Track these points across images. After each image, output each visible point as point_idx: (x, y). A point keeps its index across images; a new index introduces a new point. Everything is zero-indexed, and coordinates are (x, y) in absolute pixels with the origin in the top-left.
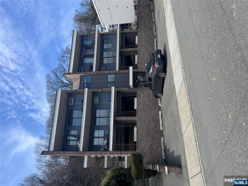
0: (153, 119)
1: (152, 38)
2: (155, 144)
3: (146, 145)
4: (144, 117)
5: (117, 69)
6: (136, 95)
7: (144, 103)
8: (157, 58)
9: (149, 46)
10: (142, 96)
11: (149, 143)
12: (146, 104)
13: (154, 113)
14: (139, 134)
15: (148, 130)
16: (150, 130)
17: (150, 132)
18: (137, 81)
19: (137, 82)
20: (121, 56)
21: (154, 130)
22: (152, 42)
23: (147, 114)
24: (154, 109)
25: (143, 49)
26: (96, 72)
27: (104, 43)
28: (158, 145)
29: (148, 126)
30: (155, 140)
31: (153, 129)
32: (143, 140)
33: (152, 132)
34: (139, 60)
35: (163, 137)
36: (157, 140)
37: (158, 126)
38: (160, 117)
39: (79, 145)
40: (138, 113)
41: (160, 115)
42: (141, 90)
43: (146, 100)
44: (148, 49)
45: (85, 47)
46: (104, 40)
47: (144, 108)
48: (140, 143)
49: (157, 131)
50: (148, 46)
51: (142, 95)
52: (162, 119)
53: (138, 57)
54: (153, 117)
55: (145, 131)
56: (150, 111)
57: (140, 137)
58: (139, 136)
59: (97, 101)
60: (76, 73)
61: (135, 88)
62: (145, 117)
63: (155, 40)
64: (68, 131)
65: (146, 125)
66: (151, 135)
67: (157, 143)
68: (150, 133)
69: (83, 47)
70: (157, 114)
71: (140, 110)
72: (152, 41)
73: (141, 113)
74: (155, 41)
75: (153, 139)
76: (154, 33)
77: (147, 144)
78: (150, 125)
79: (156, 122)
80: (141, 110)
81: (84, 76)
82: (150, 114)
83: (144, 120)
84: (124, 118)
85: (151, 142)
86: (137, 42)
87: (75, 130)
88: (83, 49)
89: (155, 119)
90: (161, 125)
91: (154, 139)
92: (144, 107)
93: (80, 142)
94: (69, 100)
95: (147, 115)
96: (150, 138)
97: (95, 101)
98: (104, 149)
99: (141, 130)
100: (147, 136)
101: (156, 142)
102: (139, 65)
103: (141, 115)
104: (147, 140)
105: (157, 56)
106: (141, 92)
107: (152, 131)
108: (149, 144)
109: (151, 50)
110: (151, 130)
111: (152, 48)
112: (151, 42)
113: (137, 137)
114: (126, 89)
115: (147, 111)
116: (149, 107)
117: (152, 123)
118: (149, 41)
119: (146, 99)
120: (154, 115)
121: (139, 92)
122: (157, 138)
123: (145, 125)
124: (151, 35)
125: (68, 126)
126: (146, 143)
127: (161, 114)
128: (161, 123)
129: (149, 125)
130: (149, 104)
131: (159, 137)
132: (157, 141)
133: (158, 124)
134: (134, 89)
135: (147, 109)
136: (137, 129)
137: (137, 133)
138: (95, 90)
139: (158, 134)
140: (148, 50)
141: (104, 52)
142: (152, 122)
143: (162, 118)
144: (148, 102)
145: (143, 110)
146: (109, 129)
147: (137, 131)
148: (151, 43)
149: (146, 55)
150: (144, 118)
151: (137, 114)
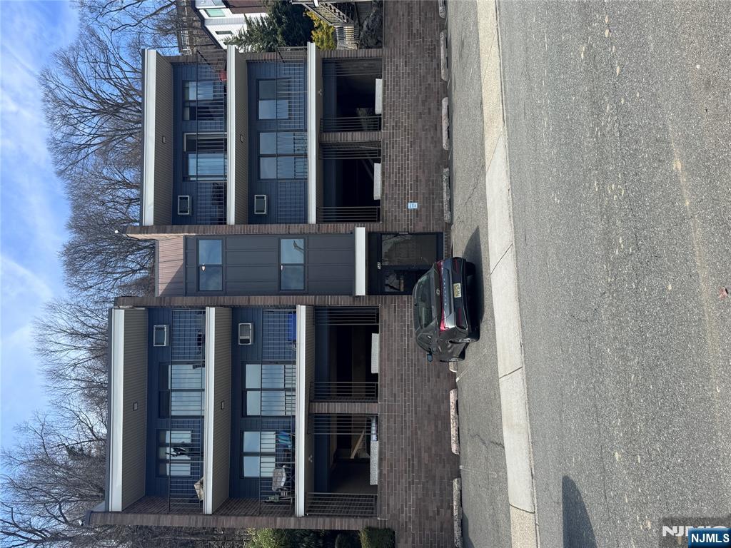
0: (429, 413)
1: (435, 90)
2: (435, 496)
3: (406, 499)
4: (402, 405)
5: (313, 218)
6: (378, 322)
7: (402, 356)
8: (450, 298)
9: (423, 126)
10: (395, 329)
11: (416, 494)
12: (408, 358)
13: (432, 390)
14: (385, 464)
15: (412, 450)
16: (419, 450)
17: (420, 457)
18: (379, 264)
19: (379, 267)
20: (325, 161)
21: (433, 452)
22: (432, 111)
23: (412, 397)
24: (434, 379)
25: (401, 140)
26: (238, 227)
27: (258, 99)
28: (442, 501)
29: (412, 438)
30: (434, 484)
31: (430, 449)
32: (399, 484)
33: (425, 456)
34: (387, 184)
35: (459, 479)
36: (441, 485)
37: (445, 437)
38: (453, 412)
39: (202, 493)
40: (384, 391)
41: (451, 404)
42: (395, 306)
43: (408, 344)
44: (421, 138)
45: (193, 110)
46: (260, 82)
47: (402, 375)
48: (388, 493)
49: (443, 453)
50: (420, 125)
51: (396, 326)
52: (457, 420)
53: (383, 173)
54: (429, 406)
55: (406, 455)
56: (422, 385)
57: (388, 473)
58: (385, 472)
59: (250, 337)
60: (169, 227)
61: (373, 297)
62: (405, 407)
63: (445, 102)
64: (158, 431)
65: (409, 433)
66: (423, 466)
67: (441, 495)
68: (419, 462)
69: (184, 107)
70: (443, 395)
71: (388, 381)
72: (434, 105)
73: (392, 390)
74: (444, 111)
75: (427, 482)
76: (443, 71)
77: (410, 497)
78: (419, 432)
79: (440, 422)
80: (392, 379)
81: (197, 240)
82: (422, 395)
83: (402, 416)
84: (337, 408)
85: (423, 490)
86: (381, 106)
87: (182, 428)
88: (183, 119)
89: (436, 413)
90: (454, 439)
91: (430, 482)
92: (402, 370)
93: (202, 483)
94: (154, 331)
95: (412, 400)
96: (419, 477)
97: (241, 337)
98: (277, 497)
99: (391, 451)
100: (409, 471)
101: (437, 492)
102: (385, 206)
103: (392, 397)
104: (409, 482)
105: (451, 290)
106: (395, 312)
107: (426, 454)
108: (417, 496)
109: (428, 144)
110: (423, 449)
111: (432, 138)
112: (429, 109)
113: (380, 474)
114: (344, 301)
115: (412, 384)
116: (419, 371)
117: (426, 428)
118: (423, 104)
119: (408, 342)
120: (432, 398)
121: (385, 315)
122: (442, 478)
123: (406, 432)
124: (430, 80)
125: (159, 417)
126: (406, 491)
127: (454, 402)
128: (453, 432)
129: (416, 434)
130: (418, 359)
131: (448, 474)
132: (439, 487)
133: (446, 433)
134: (369, 300)
135: (412, 376)
136: (381, 445)
137: (381, 460)
138: (240, 301)
139: (444, 463)
140: (420, 146)
141: (262, 135)
142: (426, 423)
143: (457, 416)
144: (415, 351)
145: (398, 381)
146: (294, 431)
147: (381, 453)
148: (429, 113)
149: (412, 165)
150: (402, 408)
151: (381, 394)
